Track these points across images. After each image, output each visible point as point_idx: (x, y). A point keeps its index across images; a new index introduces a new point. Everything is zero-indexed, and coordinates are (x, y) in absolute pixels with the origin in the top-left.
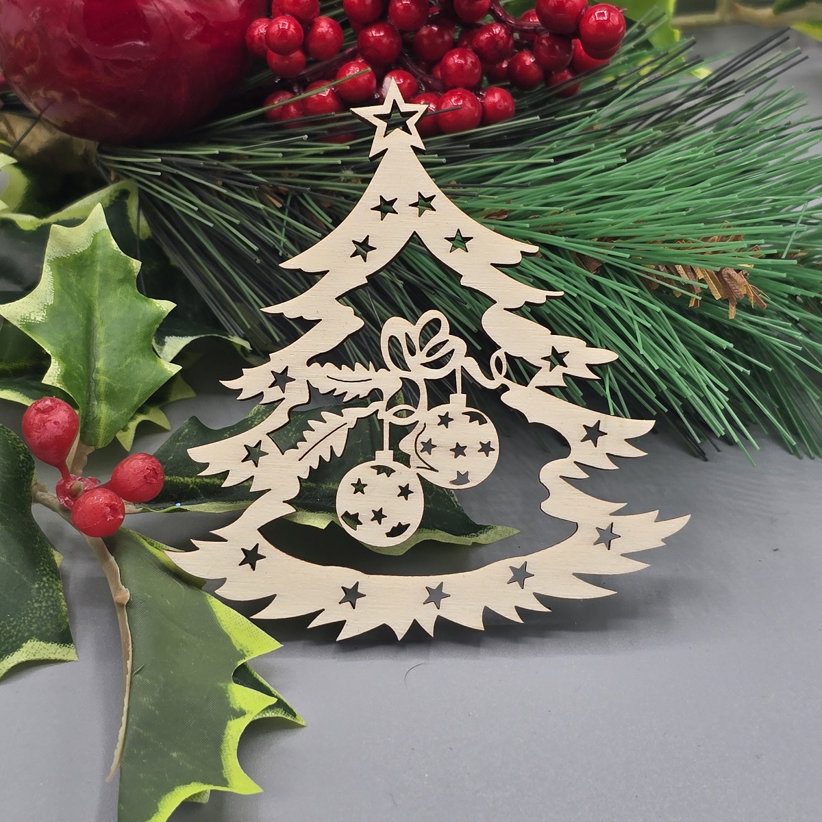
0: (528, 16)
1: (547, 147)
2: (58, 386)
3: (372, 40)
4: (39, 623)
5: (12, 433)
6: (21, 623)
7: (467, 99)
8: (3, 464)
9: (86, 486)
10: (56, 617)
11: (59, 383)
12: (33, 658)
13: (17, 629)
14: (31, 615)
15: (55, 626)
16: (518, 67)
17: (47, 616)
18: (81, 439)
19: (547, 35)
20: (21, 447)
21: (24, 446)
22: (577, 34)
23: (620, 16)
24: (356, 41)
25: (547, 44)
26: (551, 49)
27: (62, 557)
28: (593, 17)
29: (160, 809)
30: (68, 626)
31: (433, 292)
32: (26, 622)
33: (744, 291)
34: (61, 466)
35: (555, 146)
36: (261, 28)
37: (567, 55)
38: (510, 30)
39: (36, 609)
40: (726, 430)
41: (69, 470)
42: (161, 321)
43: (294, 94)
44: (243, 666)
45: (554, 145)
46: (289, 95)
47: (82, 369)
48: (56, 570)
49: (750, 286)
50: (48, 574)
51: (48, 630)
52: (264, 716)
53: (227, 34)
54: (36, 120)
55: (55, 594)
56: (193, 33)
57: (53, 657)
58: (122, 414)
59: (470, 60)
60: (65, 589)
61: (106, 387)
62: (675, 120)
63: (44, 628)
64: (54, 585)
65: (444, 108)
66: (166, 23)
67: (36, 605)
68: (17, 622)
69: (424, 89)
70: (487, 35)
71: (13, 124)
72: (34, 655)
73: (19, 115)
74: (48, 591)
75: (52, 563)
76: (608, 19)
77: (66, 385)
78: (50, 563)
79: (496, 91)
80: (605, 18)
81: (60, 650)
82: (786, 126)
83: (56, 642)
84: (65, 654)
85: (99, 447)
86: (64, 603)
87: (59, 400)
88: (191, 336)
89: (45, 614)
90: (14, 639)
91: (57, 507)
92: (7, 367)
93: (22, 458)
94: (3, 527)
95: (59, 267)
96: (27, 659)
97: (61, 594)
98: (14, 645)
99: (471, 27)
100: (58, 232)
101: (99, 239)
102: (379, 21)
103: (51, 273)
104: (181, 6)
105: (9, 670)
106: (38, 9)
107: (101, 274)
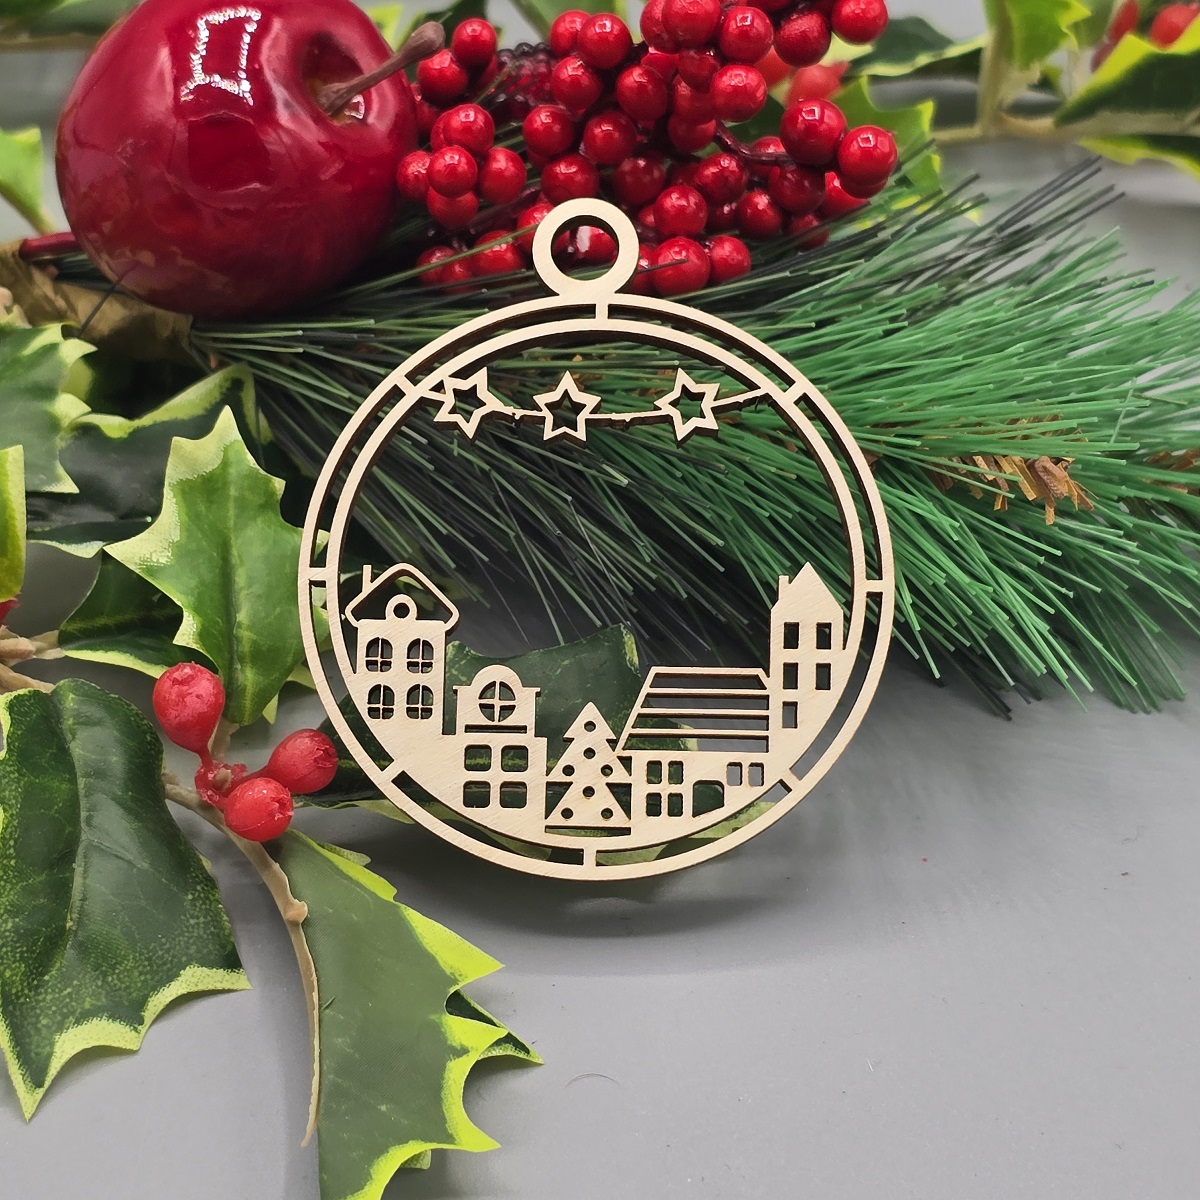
0: (768, 143)
1: (799, 310)
2: (194, 647)
3: (561, 177)
4: (199, 944)
6: (176, 945)
7: (691, 251)
10: (218, 935)
11: (195, 643)
12: (194, 989)
13: (171, 954)
14: (187, 934)
15: (218, 947)
16: (749, 211)
17: (208, 935)
19: (794, 167)
20: (145, 725)
21: (148, 724)
22: (835, 164)
24: (539, 179)
25: (793, 180)
26: (799, 184)
27: (209, 862)
28: (855, 143)
29: (374, 1176)
30: (234, 946)
32: (182, 943)
34: (201, 751)
35: (809, 309)
36: (418, 166)
37: (819, 193)
38: (745, 163)
39: (193, 927)
41: (211, 754)
43: (457, 252)
44: (457, 994)
45: (808, 307)
46: (449, 252)
47: (221, 624)
48: (209, 876)
49: (1073, 481)
50: (202, 882)
51: (210, 953)
52: (490, 1055)
53: (372, 172)
54: (110, 291)
55: (214, 906)
57: (219, 986)
58: (272, 680)
59: (692, 200)
61: (251, 646)
62: (958, 276)
63: (205, 951)
64: (210, 896)
65: (662, 261)
67: (192, 922)
68: (171, 943)
70: (714, 170)
71: (73, 297)
72: (197, 985)
73: (81, 287)
74: (206, 904)
76: (875, 146)
77: (204, 645)
78: (199, 869)
79: (727, 240)
80: (871, 144)
81: (227, 977)
82: (1103, 283)
83: (221, 968)
84: (234, 981)
85: (245, 724)
86: (225, 918)
87: (199, 666)
89: (205, 932)
90: (169, 965)
91: (194, 803)
93: (149, 738)
94: (140, 824)
95: (184, 493)
96: (188, 991)
97: (220, 906)
98: (170, 973)
99: (688, 161)
100: (181, 447)
101: (231, 454)
102: (568, 152)
103: (174, 500)
104: (312, 135)
105: (167, 1005)
106: (130, 141)
107: (236, 499)
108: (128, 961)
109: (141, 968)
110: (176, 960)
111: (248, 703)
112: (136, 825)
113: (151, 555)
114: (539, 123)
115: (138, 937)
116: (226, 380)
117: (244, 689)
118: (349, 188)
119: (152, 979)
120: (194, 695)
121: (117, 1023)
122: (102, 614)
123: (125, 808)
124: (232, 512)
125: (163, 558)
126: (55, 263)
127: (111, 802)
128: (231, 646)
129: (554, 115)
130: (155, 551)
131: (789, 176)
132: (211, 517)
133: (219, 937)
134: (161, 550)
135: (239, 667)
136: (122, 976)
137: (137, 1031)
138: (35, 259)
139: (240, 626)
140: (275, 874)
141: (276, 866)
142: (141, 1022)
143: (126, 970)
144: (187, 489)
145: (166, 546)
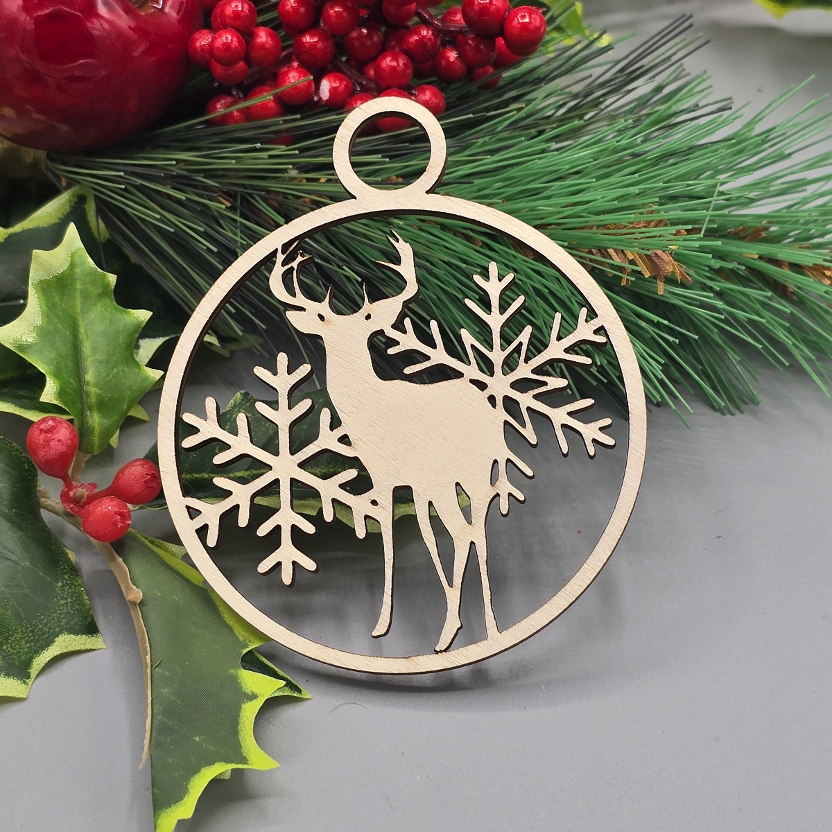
1: (480, 141)
2: (55, 402)
3: (306, 44)
4: (67, 618)
5: (14, 445)
6: (51, 620)
10: (81, 609)
11: (55, 400)
12: (67, 651)
13: (48, 627)
14: (59, 612)
15: (81, 619)
16: (444, 63)
17: (74, 611)
19: (473, 36)
20: (24, 457)
21: (27, 456)
22: (502, 33)
23: (541, 17)
25: (473, 45)
26: (477, 49)
27: (74, 554)
28: (516, 19)
29: (191, 789)
30: (93, 618)
31: (386, 284)
32: (56, 618)
33: (671, 269)
34: (64, 477)
36: (203, 40)
37: (492, 53)
38: (437, 32)
39: (63, 606)
40: (662, 397)
42: (140, 330)
45: (486, 139)
46: (229, 100)
47: (73, 383)
48: (73, 567)
49: (676, 263)
50: (68, 572)
51: (76, 624)
53: (170, 46)
55: (77, 589)
56: (141, 49)
57: (83, 647)
58: (113, 422)
59: (401, 62)
60: (84, 584)
61: (97, 398)
63: (72, 622)
64: (75, 582)
66: (112, 40)
67: (62, 602)
68: (47, 619)
69: (359, 89)
70: (416, 38)
72: (67, 648)
74: (71, 588)
75: (68, 560)
76: (530, 22)
77: (62, 401)
78: (67, 562)
79: (428, 89)
80: (527, 20)
81: (89, 640)
82: (695, 108)
83: (84, 634)
84: (94, 643)
85: (95, 454)
86: (86, 597)
88: (162, 337)
89: (71, 609)
90: (47, 635)
91: (62, 513)
93: (27, 467)
94: (22, 533)
95: (43, 289)
96: (61, 652)
97: (82, 589)
98: (48, 640)
99: (399, 28)
100: (39, 257)
101: (76, 258)
102: (312, 27)
103: (36, 295)
104: (124, 22)
105: (46, 664)
107: (82, 292)
108: (18, 634)
109: (27, 638)
111: (96, 439)
112: (20, 534)
113: (21, 337)
114: (289, 7)
115: (23, 616)
116: (74, 197)
117: (94, 429)
118: (155, 58)
119: (35, 645)
120: (56, 440)
121: (11, 679)
123: (11, 522)
124: (78, 301)
125: (30, 338)
128: (82, 399)
130: (24, 333)
131: (470, 42)
132: (63, 306)
133: (82, 611)
134: (28, 332)
135: (89, 413)
136: (13, 645)
137: (25, 684)
139: (88, 384)
140: (119, 565)
141: (120, 560)
142: (29, 677)
143: (16, 640)
144: (45, 286)
145: (32, 329)
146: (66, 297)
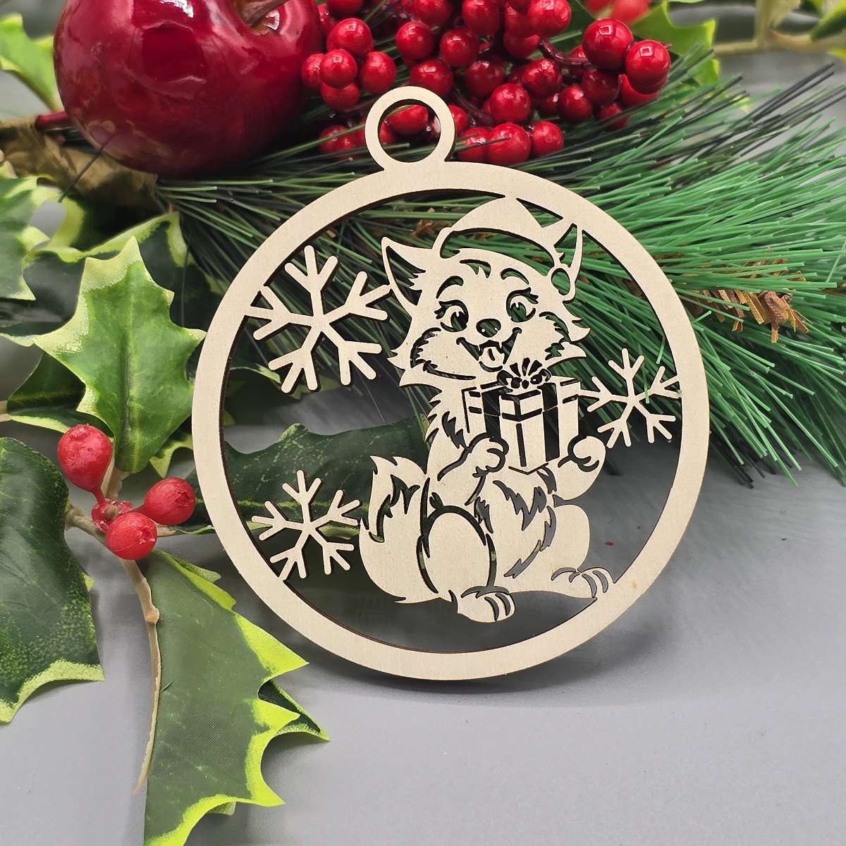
0: (578, 51)
1: (594, 178)
2: (93, 413)
3: (424, 76)
4: (68, 644)
5: (48, 461)
6: (49, 644)
7: (516, 134)
8: (38, 490)
9: (120, 510)
11: (94, 411)
12: (60, 678)
13: (45, 650)
14: (59, 636)
15: (82, 647)
16: (568, 102)
17: (76, 638)
18: (116, 465)
19: (595, 70)
20: (56, 475)
21: (59, 474)
22: (623, 69)
23: (664, 51)
24: (408, 78)
25: (594, 79)
26: (598, 83)
27: (93, 581)
28: (638, 53)
29: (185, 821)
30: (96, 648)
32: (55, 642)
34: (96, 491)
35: (602, 176)
36: (315, 64)
37: (614, 90)
38: (558, 66)
39: (65, 630)
41: (105, 494)
42: (194, 349)
43: (348, 127)
44: (269, 683)
46: (342, 128)
47: (116, 397)
48: (85, 593)
49: (793, 310)
50: (78, 597)
51: (76, 651)
52: (289, 731)
53: (283, 69)
54: (97, 154)
55: (83, 616)
56: (250, 67)
57: (80, 677)
58: (155, 440)
59: (519, 95)
60: (94, 611)
61: (139, 414)
62: (722, 153)
63: (72, 650)
64: (82, 608)
65: (493, 139)
66: (223, 58)
67: (65, 627)
68: (46, 642)
69: (474, 123)
70: (536, 71)
71: (74, 159)
72: (62, 675)
73: (80, 151)
74: (77, 614)
75: (84, 586)
76: (653, 56)
77: (100, 412)
78: (79, 587)
79: (545, 125)
80: (649, 54)
81: (87, 670)
83: (83, 663)
84: (92, 674)
85: (134, 472)
86: (92, 625)
87: (93, 427)
89: (73, 635)
90: (42, 659)
91: (93, 531)
92: (47, 396)
93: (56, 485)
94: (35, 551)
95: (94, 299)
96: (54, 679)
97: (89, 616)
98: (43, 664)
99: (522, 63)
100: (92, 265)
101: (133, 272)
102: (430, 57)
103: (86, 304)
104: (238, 41)
105: (38, 689)
106: (99, 43)
107: (135, 305)
108: (12, 654)
109: (20, 660)
110: (48, 655)
111: (136, 456)
112: (32, 551)
113: (66, 345)
114: (407, 35)
115: (20, 636)
117: (133, 446)
118: (264, 81)
119: (28, 668)
120: (86, 448)
122: (41, 390)
123: (25, 538)
124: (131, 315)
125: (75, 347)
126: (64, 133)
127: (15, 532)
129: (418, 30)
130: (69, 342)
131: (591, 77)
133: (84, 639)
134: (73, 341)
135: (130, 429)
136: (5, 665)
137: (11, 707)
138: (48, 130)
139: (132, 400)
140: (143, 586)
141: (145, 580)
142: (16, 700)
143: (9, 660)
144: (96, 296)
145: (77, 338)
146: (117, 310)
